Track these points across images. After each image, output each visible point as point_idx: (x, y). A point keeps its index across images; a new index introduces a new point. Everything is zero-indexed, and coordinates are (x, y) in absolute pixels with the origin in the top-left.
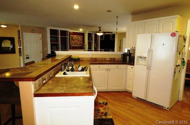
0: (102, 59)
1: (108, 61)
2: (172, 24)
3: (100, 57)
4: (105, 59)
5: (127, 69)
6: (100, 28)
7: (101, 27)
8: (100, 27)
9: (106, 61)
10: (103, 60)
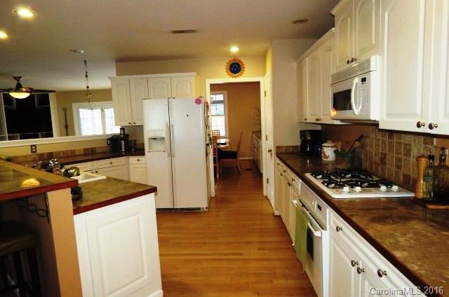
0: (67, 153)
1: (80, 155)
2: (189, 84)
3: (60, 150)
4: (73, 152)
5: (128, 164)
6: (18, 81)
7: (21, 77)
8: (18, 79)
9: (76, 156)
10: (69, 154)
